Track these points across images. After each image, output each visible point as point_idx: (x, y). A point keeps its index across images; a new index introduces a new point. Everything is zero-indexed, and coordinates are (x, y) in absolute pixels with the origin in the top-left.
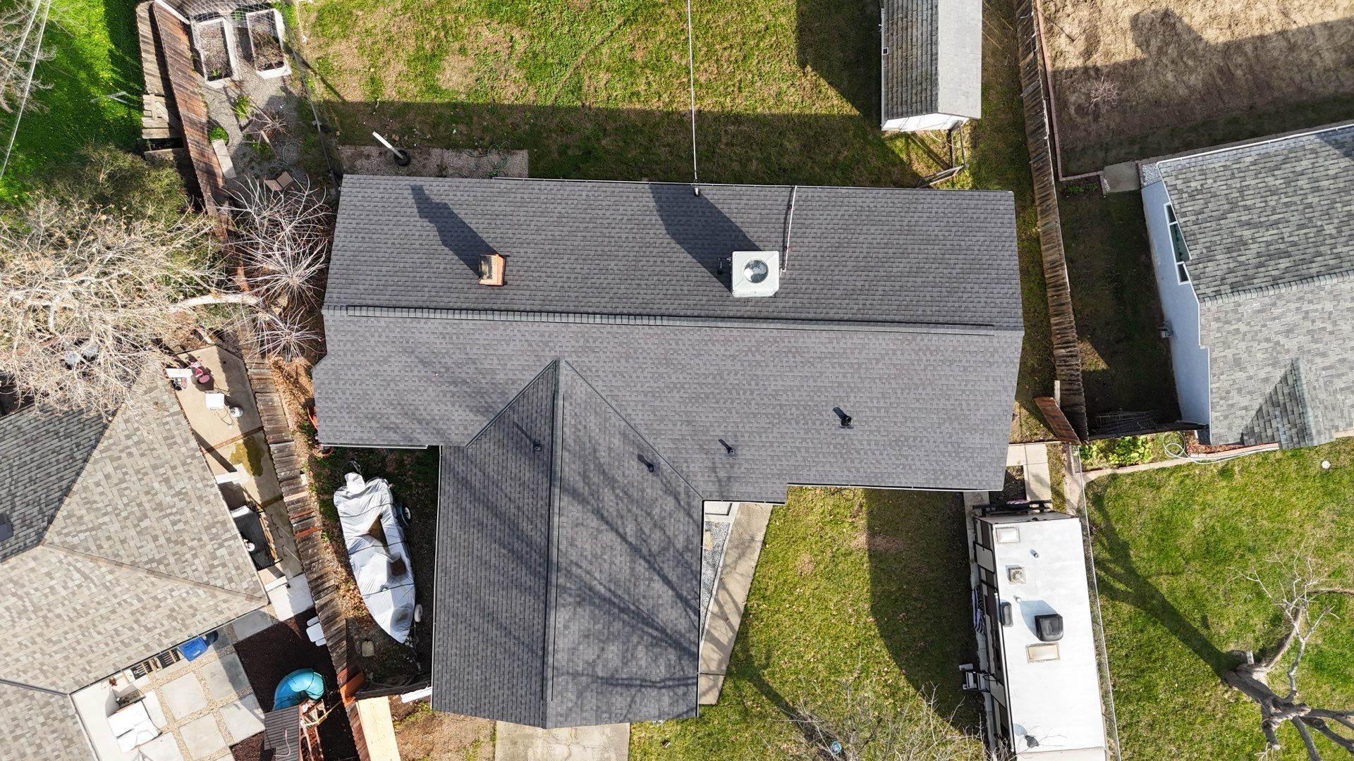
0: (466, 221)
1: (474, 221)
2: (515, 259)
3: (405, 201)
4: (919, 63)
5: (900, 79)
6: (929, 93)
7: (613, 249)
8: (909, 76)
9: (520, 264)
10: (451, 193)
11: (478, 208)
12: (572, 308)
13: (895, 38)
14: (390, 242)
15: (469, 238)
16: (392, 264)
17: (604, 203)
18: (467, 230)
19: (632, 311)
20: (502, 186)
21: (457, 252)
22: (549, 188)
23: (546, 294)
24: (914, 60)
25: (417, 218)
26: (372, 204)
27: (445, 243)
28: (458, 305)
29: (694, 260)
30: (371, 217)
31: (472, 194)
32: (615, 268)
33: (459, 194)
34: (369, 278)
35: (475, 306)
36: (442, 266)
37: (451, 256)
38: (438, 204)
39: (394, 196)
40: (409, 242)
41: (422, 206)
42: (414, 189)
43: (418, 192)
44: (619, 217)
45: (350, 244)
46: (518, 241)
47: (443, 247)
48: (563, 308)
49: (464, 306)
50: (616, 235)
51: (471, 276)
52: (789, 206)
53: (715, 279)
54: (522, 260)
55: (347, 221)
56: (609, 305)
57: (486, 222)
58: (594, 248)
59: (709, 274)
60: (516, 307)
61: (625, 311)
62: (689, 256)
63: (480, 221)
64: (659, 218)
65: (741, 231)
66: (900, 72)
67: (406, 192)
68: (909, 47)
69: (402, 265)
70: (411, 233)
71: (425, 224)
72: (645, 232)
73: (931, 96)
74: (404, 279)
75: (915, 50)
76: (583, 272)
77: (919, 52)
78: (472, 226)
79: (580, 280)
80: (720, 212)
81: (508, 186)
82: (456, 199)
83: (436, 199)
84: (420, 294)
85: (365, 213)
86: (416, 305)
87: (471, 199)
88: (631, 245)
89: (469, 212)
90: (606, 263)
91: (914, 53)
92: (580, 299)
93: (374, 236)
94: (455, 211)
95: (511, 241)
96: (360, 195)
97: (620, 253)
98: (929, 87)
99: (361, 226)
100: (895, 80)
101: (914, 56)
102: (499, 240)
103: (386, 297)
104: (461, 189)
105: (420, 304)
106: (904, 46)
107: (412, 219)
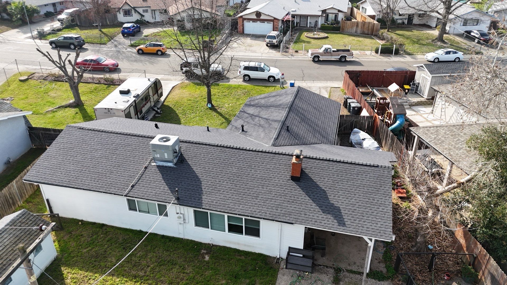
0: (311, 201)
1: (307, 201)
2: (285, 178)
3: (349, 218)
4: (11, 236)
5: (29, 236)
6: (20, 220)
7: (232, 178)
8: (22, 234)
9: (283, 176)
10: (320, 218)
11: (304, 208)
12: (260, 153)
13: (11, 257)
14: (357, 196)
15: (310, 192)
16: (355, 184)
17: (231, 201)
18: (311, 196)
19: (231, 150)
20: (288, 218)
21: (318, 186)
22: (260, 213)
23: (272, 161)
24: (12, 239)
25: (341, 206)
26: (370, 218)
27: (324, 192)
28: (317, 161)
29: (193, 167)
30: (370, 211)
31: (307, 216)
32: (234, 169)
33: (316, 217)
34: (368, 179)
35: (309, 160)
36: (326, 180)
37: (321, 185)
38: (329, 213)
39: (357, 222)
40: (345, 194)
41: (338, 213)
42: (344, 225)
43: (341, 223)
44: (225, 193)
45: (381, 197)
46: (283, 187)
47: (325, 189)
48: (264, 154)
49: (314, 161)
50: (229, 184)
51: (310, 173)
52: (133, 186)
53: (186, 158)
54: (282, 178)
55: (385, 210)
56: (241, 153)
57: (300, 199)
58: (242, 179)
59: (188, 161)
60: (288, 157)
61: (234, 150)
62: (194, 170)
63: (303, 200)
64: (203, 189)
65: (163, 178)
66: (25, 239)
67: (349, 223)
68: (8, 247)
69: (349, 183)
70: (345, 199)
71: (336, 203)
72: (213, 184)
73: (20, 217)
74: (347, 176)
75: (7, 243)
76: (251, 169)
77: (5, 241)
78: (308, 198)
79: (253, 166)
80: (170, 188)
81: (284, 218)
82: (317, 215)
83: (329, 216)
84: (338, 168)
85: (375, 214)
86: (340, 164)
87: (308, 213)
88: (223, 178)
89: (309, 206)
90: (238, 172)
91: (8, 242)
92: (255, 157)
93: (367, 200)
94: (318, 207)
95: (286, 188)
96: (379, 225)
97: (229, 175)
98: (18, 222)
99: (376, 207)
100: (32, 237)
101: (10, 241)
102: (293, 189)
103: (357, 169)
104: (314, 220)
105: (338, 164)
106: (10, 249)
107: (344, 206)
